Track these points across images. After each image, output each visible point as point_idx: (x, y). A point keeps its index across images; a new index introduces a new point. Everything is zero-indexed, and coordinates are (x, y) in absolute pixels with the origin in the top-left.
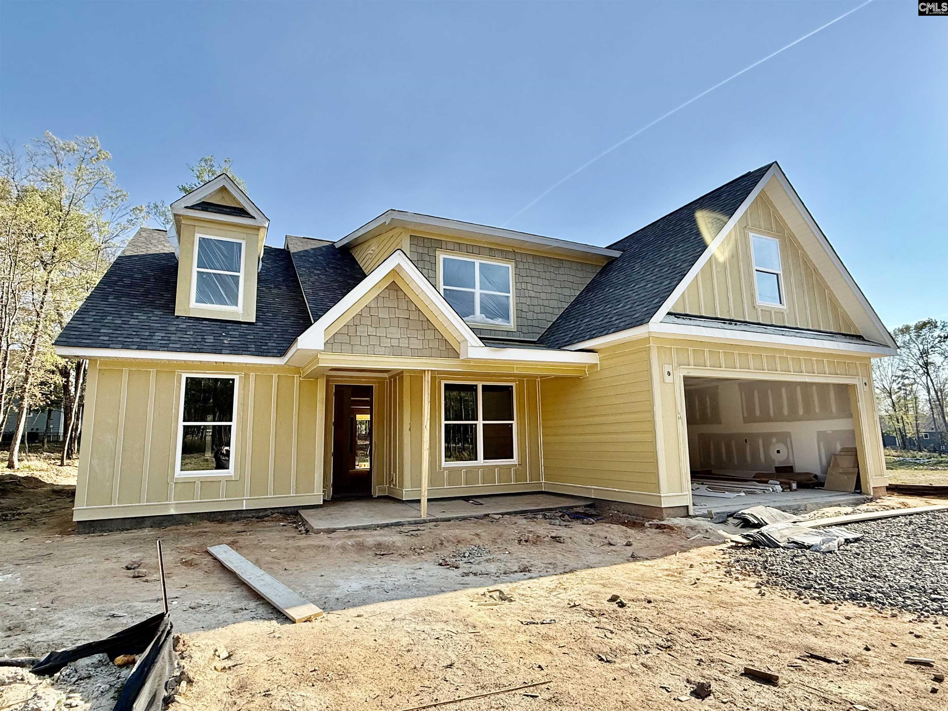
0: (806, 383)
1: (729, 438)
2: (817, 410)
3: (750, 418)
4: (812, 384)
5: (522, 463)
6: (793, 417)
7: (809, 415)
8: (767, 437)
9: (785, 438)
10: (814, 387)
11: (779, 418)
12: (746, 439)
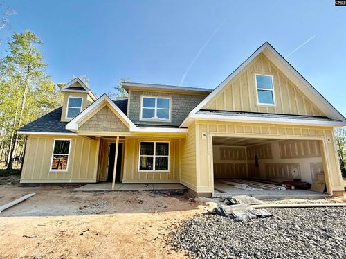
0: (305, 140)
1: (275, 165)
2: (310, 153)
3: (283, 157)
4: (307, 140)
5: (171, 172)
6: (300, 156)
7: (306, 156)
8: (290, 165)
9: (297, 165)
10: (308, 143)
11: (295, 157)
12: (282, 166)
